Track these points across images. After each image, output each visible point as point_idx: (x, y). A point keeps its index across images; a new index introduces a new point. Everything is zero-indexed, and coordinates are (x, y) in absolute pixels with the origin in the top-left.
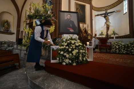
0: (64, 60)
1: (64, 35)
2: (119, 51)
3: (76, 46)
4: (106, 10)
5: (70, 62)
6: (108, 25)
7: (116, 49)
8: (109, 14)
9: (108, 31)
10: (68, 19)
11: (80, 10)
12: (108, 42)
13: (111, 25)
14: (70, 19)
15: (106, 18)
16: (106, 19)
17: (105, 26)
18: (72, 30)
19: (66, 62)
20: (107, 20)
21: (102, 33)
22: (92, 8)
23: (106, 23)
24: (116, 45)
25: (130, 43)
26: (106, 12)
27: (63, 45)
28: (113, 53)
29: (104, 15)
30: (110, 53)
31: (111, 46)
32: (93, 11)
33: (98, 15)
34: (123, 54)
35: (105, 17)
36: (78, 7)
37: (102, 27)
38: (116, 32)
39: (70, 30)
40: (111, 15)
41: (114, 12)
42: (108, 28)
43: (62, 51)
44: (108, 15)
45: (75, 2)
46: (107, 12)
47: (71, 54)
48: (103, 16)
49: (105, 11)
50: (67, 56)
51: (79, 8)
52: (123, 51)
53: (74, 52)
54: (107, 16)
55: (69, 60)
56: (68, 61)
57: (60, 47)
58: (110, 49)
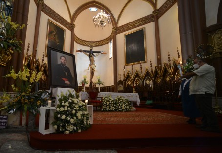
0: (67, 128)
1: (59, 89)
2: (109, 108)
3: (80, 107)
4: (92, 46)
5: (75, 128)
6: (93, 69)
7: (106, 106)
8: (95, 54)
9: (92, 78)
10: (61, 63)
11: (56, 36)
12: (98, 96)
13: (96, 69)
14: (64, 64)
15: (91, 58)
16: (91, 60)
17: (89, 70)
18: (67, 82)
19: (69, 129)
20: (92, 62)
21: (85, 79)
22: (74, 38)
23: (90, 65)
24: (107, 100)
25: (118, 98)
26: (91, 50)
27: (63, 106)
28: (104, 111)
29: (88, 53)
30: (101, 111)
31: (102, 101)
32: (75, 43)
33: (80, 51)
34: (112, 111)
35: (90, 56)
36: (53, 30)
37: (85, 71)
38: (101, 81)
39: (66, 82)
40: (97, 55)
41: (100, 52)
42: (92, 73)
43: (64, 114)
44: (93, 54)
45: (49, 20)
46: (93, 50)
47: (75, 118)
48: (87, 55)
49: (90, 48)
50: (72, 121)
51: (55, 32)
52: (112, 108)
53: (79, 115)
54: (92, 56)
55: (74, 126)
56: (72, 128)
57: (58, 109)
58: (101, 106)
